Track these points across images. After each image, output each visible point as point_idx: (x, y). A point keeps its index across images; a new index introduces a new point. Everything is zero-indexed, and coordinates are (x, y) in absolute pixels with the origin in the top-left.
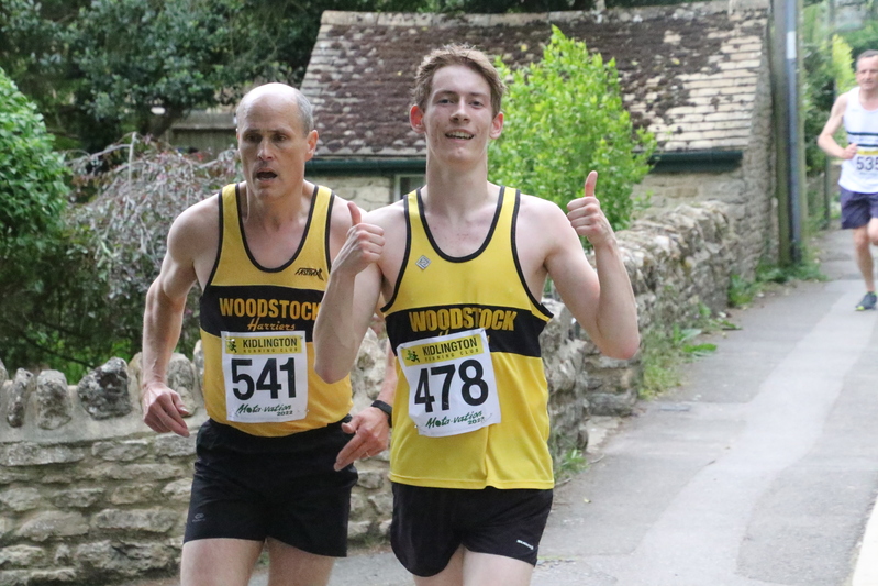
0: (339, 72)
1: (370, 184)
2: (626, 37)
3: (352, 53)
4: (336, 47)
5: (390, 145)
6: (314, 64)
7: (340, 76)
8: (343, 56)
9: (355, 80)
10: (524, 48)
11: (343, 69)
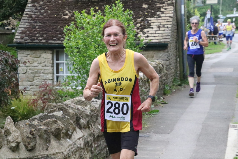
0: (35, 15)
1: (45, 52)
2: (131, 5)
3: (39, 8)
4: (33, 6)
5: (52, 40)
6: (26, 12)
7: (35, 16)
8: (36, 9)
9: (40, 17)
10: (97, 8)
11: (36, 14)
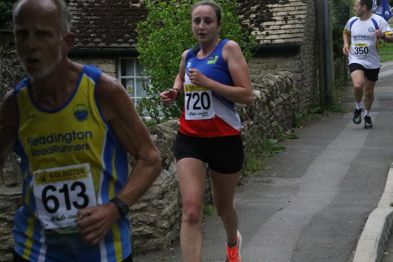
0: (87, 2)
1: (105, 63)
5: (115, 42)
9: (97, 6)
11: (90, 1)
